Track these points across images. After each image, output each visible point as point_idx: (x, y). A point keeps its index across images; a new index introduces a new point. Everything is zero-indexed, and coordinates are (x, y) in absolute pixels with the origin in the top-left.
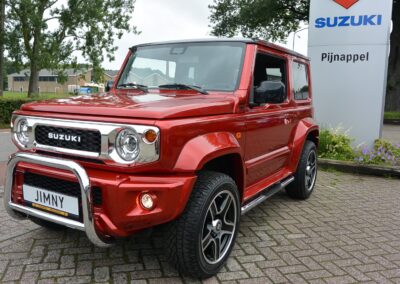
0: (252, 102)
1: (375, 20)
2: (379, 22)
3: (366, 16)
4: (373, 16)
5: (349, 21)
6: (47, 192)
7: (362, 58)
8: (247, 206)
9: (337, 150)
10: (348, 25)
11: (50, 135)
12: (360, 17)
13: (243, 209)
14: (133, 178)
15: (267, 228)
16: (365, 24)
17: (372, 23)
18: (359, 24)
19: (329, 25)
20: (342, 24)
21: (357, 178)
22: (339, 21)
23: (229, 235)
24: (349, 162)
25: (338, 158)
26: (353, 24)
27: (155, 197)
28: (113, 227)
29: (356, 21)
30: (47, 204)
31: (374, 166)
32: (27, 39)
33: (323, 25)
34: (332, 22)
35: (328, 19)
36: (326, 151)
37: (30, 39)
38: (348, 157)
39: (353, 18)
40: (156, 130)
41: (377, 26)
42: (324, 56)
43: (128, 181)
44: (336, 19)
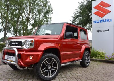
0: (64, 37)
1: (110, 20)
2: (111, 21)
3: (107, 20)
4: (109, 19)
5: (103, 21)
6: (9, 56)
7: (107, 31)
8: (63, 65)
9: (100, 56)
10: (102, 22)
11: (12, 43)
12: (106, 20)
13: (61, 65)
14: (28, 52)
15: (71, 72)
16: (107, 21)
17: (109, 21)
18: (106, 21)
19: (97, 22)
20: (101, 22)
21: (105, 64)
22: (100, 21)
23: (56, 71)
24: (104, 60)
25: (101, 58)
26: (104, 21)
27: (33, 57)
28: (22, 64)
29: (105, 21)
30: (9, 59)
31: (111, 60)
32: (23, 30)
33: (96, 22)
34: (98, 22)
35: (97, 21)
36: (97, 56)
37: (24, 31)
38: (104, 58)
39: (104, 20)
40: (34, 40)
41: (110, 22)
42: (96, 31)
43: (27, 53)
44: (99, 21)
